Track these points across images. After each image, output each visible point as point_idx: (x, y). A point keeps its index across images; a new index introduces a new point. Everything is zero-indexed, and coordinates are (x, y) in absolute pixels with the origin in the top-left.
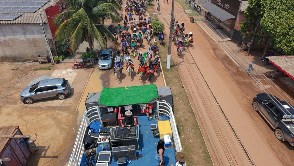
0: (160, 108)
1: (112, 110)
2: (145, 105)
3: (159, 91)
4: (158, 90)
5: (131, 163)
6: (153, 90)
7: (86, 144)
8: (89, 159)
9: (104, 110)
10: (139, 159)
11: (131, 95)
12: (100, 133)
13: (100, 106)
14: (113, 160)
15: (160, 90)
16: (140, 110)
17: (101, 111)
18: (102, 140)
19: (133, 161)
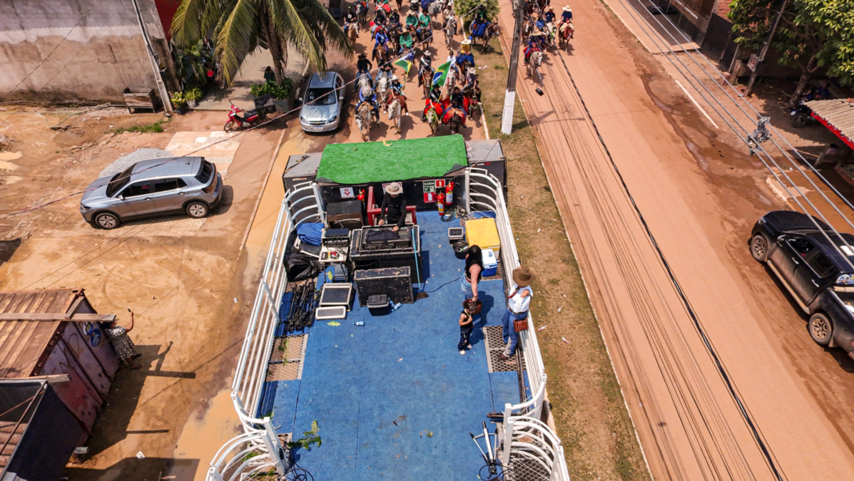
0: (472, 189)
1: (352, 195)
2: (435, 181)
3: (472, 151)
4: (468, 150)
5: (399, 308)
6: (456, 148)
7: (291, 265)
8: (299, 300)
9: (331, 193)
10: (419, 301)
11: (398, 159)
12: (324, 240)
13: (321, 184)
14: (357, 302)
15: (474, 150)
16: (422, 196)
17: (323, 195)
18: (329, 256)
19: (405, 305)
